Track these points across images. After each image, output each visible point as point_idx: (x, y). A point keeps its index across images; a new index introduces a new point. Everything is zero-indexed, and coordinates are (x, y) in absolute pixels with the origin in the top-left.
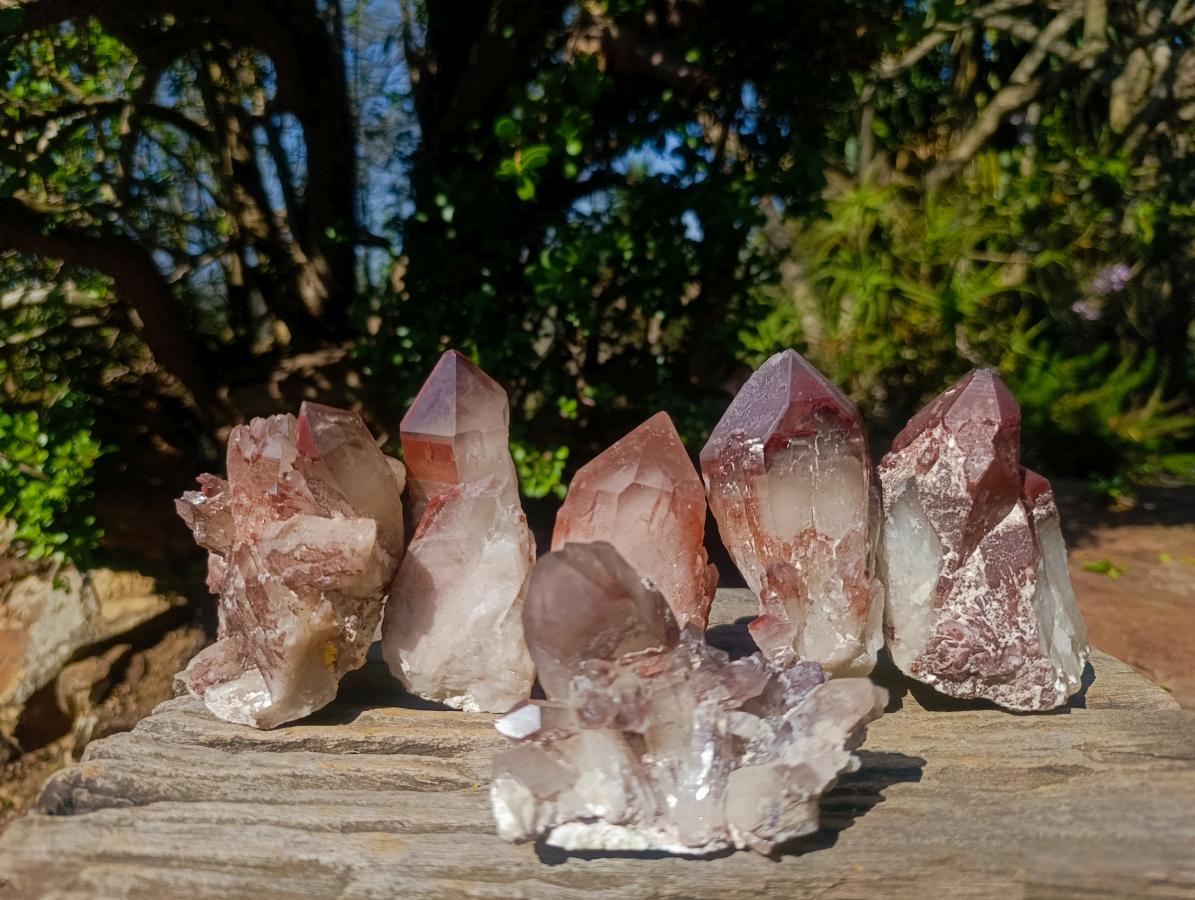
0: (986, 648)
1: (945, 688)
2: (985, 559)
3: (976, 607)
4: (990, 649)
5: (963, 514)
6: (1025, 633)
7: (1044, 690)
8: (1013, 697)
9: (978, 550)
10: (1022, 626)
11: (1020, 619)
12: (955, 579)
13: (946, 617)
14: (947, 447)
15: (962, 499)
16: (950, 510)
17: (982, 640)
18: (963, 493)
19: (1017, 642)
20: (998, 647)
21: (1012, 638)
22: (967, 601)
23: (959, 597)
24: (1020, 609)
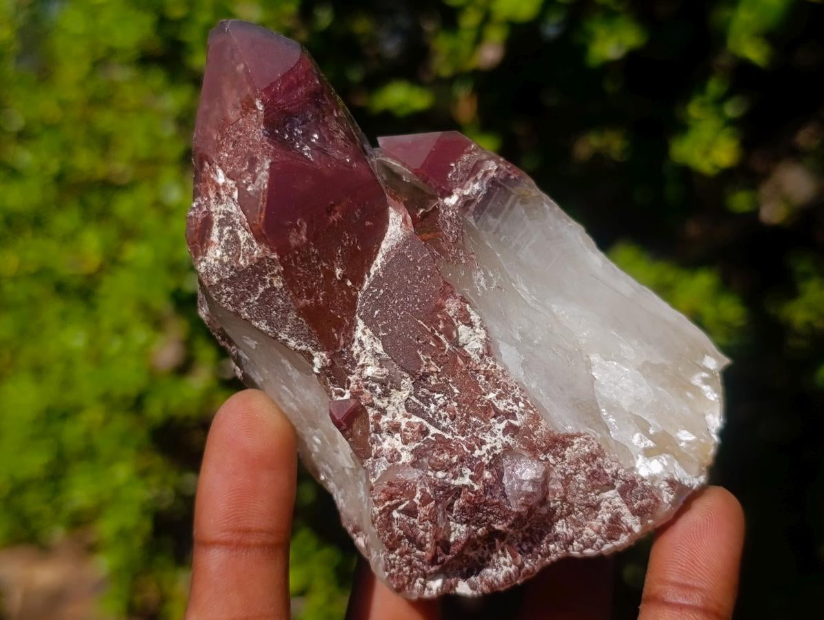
0: (459, 482)
1: (473, 587)
2: (376, 333)
3: (415, 419)
4: (467, 481)
5: (278, 283)
6: (512, 415)
7: (622, 492)
8: (589, 532)
9: (361, 324)
10: (501, 405)
11: (491, 396)
12: (356, 395)
13: (381, 467)
14: (218, 187)
15: (260, 260)
16: (261, 290)
17: (440, 474)
18: (258, 251)
19: (508, 439)
20: (478, 469)
21: (496, 438)
22: (399, 418)
23: (385, 419)
24: (482, 378)
